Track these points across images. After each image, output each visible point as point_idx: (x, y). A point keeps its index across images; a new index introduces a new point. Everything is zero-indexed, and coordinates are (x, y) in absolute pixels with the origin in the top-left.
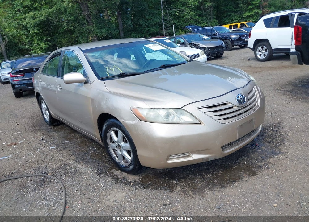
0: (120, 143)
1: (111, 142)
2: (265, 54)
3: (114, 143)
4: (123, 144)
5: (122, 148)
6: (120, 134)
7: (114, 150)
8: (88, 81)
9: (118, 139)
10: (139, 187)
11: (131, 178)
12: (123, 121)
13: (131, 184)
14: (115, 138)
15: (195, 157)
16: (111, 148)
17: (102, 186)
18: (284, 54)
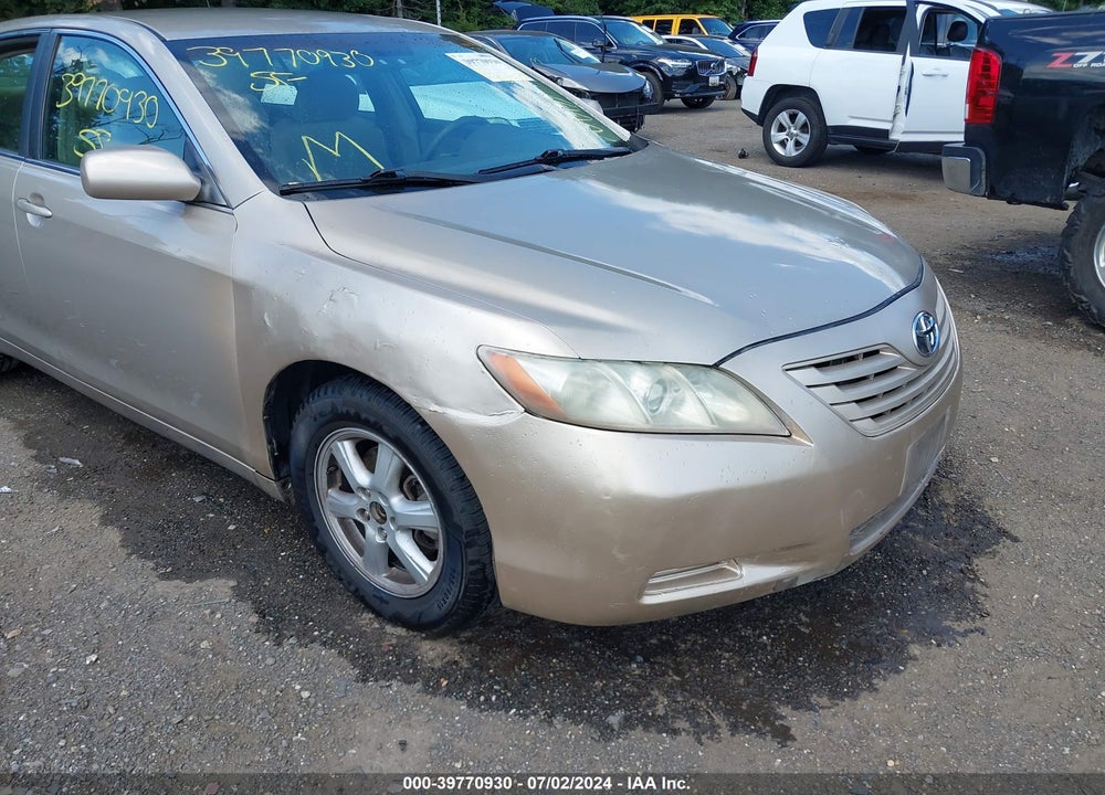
0: (386, 499)
1: (331, 484)
2: (801, 140)
3: (353, 492)
4: (397, 502)
5: (393, 519)
6: (389, 458)
7: (343, 521)
8: (212, 195)
9: (372, 480)
10: (482, 698)
11: (432, 651)
12: (434, 407)
13: (438, 683)
14: (360, 475)
15: (752, 576)
16: (328, 513)
17: (305, 694)
18: (852, 147)
